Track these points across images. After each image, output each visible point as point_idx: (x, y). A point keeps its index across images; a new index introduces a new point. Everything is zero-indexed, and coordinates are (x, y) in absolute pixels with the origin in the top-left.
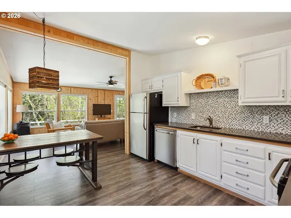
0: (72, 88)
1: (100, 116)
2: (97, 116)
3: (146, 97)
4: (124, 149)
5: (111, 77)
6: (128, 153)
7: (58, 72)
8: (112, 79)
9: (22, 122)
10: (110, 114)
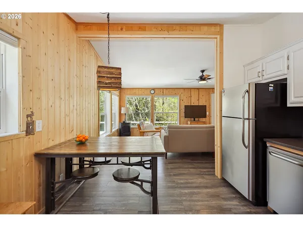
0: (164, 90)
1: (193, 119)
2: (189, 119)
3: (247, 91)
4: (214, 168)
5: (203, 71)
6: (219, 177)
7: (120, 69)
8: (204, 74)
9: (124, 122)
10: (205, 116)
